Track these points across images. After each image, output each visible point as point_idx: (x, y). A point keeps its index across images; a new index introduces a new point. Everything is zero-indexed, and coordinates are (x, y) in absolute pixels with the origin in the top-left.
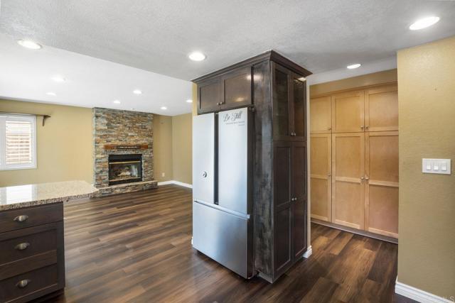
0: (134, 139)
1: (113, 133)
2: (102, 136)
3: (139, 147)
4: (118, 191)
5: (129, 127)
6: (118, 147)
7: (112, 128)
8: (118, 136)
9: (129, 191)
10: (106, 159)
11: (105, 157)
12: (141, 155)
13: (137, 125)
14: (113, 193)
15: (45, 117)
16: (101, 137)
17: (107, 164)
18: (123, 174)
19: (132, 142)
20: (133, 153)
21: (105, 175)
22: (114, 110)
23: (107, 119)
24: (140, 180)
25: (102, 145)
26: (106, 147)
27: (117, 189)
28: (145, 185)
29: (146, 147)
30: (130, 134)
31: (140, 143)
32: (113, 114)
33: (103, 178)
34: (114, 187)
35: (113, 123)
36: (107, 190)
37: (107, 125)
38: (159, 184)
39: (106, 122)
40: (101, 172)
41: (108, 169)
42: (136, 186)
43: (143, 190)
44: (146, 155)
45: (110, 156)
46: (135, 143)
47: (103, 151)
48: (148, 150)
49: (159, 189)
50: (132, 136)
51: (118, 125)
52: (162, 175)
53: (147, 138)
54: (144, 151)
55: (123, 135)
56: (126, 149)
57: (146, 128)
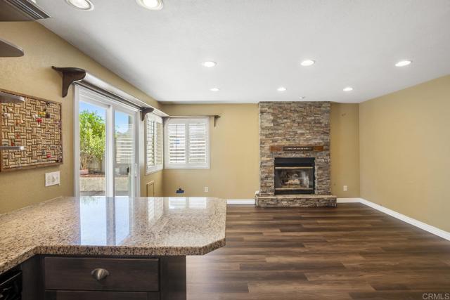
0: (306, 138)
1: (280, 131)
2: (268, 134)
3: (312, 148)
4: (284, 203)
5: (299, 123)
6: (285, 149)
7: (278, 125)
8: (285, 135)
9: (297, 205)
10: (272, 163)
11: (270, 161)
12: (314, 159)
13: (309, 119)
14: (279, 205)
15: (216, 117)
16: (266, 136)
17: (272, 169)
18: (290, 182)
19: (302, 142)
20: (304, 156)
21: (271, 181)
22: (280, 103)
23: (273, 114)
24: (312, 192)
25: (267, 146)
26: (272, 148)
27: (284, 200)
28: (318, 200)
29: (320, 148)
30: (299, 131)
31: (312, 143)
32: (280, 107)
33: (268, 185)
34: (280, 197)
35: (280, 118)
36: (272, 200)
37: (273, 121)
38: (339, 201)
39: (272, 118)
40: (267, 177)
41: (273, 175)
42: (307, 199)
43: (315, 207)
44: (320, 159)
45: (277, 159)
46: (305, 144)
47: (268, 152)
48: (323, 152)
49: (338, 209)
50: (303, 134)
51: (286, 120)
52: (343, 189)
53: (322, 136)
54: (318, 154)
55: (291, 133)
56: (295, 151)
57: (321, 123)
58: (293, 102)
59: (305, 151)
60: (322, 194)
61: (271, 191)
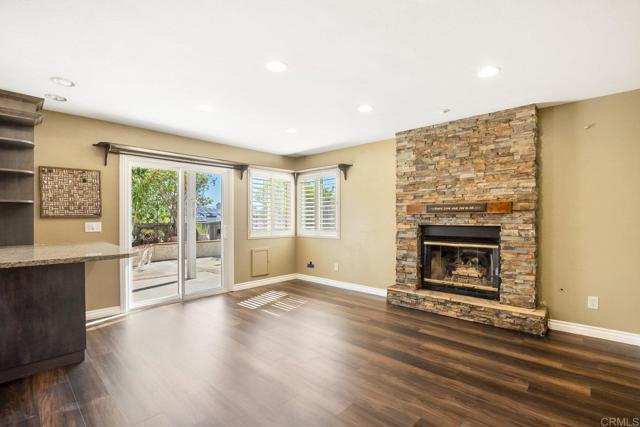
1: (427, 179)
2: (408, 186)
3: (483, 208)
5: (462, 160)
7: (423, 169)
8: (436, 184)
10: (412, 234)
11: (411, 229)
12: (498, 229)
13: (483, 148)
14: (420, 307)
15: (347, 168)
16: (405, 188)
17: (414, 243)
19: (470, 196)
20: (472, 222)
21: (412, 265)
22: (427, 130)
23: (415, 150)
24: (494, 297)
25: (405, 205)
26: (409, 209)
27: (430, 300)
28: (498, 313)
29: (508, 208)
30: (463, 176)
31: (490, 196)
32: (427, 137)
33: (407, 270)
34: (422, 294)
35: (427, 156)
36: (408, 295)
37: (416, 163)
39: (413, 157)
40: (405, 257)
41: (415, 254)
42: (473, 308)
44: (513, 230)
45: (421, 227)
46: (475, 199)
47: (409, 218)
48: (517, 215)
49: (551, 347)
50: (470, 180)
51: (437, 158)
52: (586, 304)
53: (515, 181)
54: (505, 219)
55: (448, 181)
56: (453, 214)
57: (512, 154)
58: (451, 123)
59: (472, 214)
60: (511, 303)
61: (411, 281)
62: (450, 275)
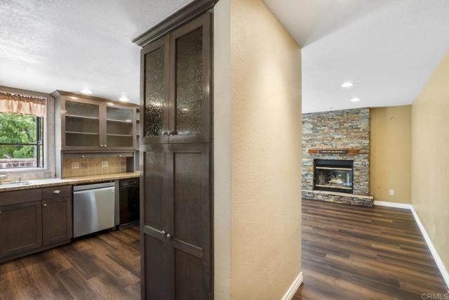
0: (342, 142)
1: (318, 137)
2: (307, 140)
3: (346, 152)
4: (320, 197)
5: (336, 129)
6: (321, 152)
7: (316, 132)
8: (323, 140)
9: (331, 200)
10: (311, 164)
11: (310, 161)
12: (352, 161)
13: (346, 125)
14: (315, 198)
17: (312, 168)
18: (334, 181)
19: (340, 146)
20: (341, 158)
21: (310, 178)
22: (319, 114)
23: (312, 123)
24: (350, 192)
25: (307, 150)
26: (310, 151)
27: (320, 195)
28: (353, 199)
29: (357, 152)
30: (336, 137)
31: (349, 147)
32: (318, 117)
33: (308, 181)
34: (316, 192)
35: (318, 126)
36: (309, 193)
37: (312, 129)
39: (311, 126)
40: (306, 175)
41: (312, 173)
42: (341, 197)
43: (349, 205)
44: (358, 162)
45: (315, 160)
46: (342, 147)
47: (309, 155)
48: (361, 155)
49: (376, 210)
50: (339, 139)
51: (323, 128)
53: (360, 140)
54: (355, 157)
55: (329, 139)
56: (331, 154)
57: (359, 129)
58: (331, 112)
59: (341, 154)
60: (358, 194)
61: (310, 186)
62: (328, 183)
